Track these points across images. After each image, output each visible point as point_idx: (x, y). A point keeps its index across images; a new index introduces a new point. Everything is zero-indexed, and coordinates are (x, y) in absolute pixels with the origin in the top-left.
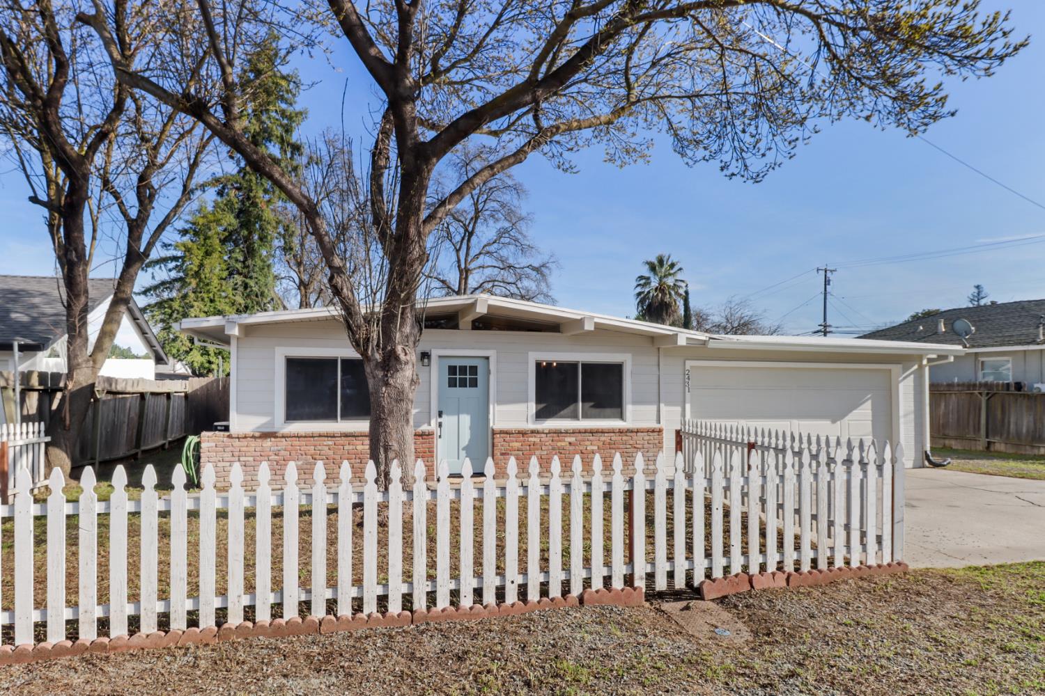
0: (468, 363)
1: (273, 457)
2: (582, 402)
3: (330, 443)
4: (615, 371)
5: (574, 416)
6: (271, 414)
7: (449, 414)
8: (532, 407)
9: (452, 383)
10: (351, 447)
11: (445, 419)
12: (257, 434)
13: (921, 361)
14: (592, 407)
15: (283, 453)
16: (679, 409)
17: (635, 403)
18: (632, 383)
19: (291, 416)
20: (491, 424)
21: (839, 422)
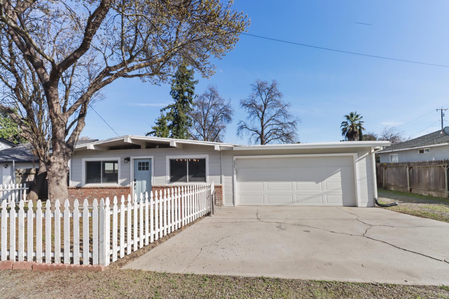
0: (145, 161)
1: (80, 195)
2: (189, 175)
3: (97, 191)
4: (202, 162)
5: (186, 181)
6: (80, 180)
7: (139, 180)
8: (168, 178)
9: (140, 169)
10: (103, 192)
11: (137, 182)
12: (75, 187)
13: (371, 150)
14: (192, 177)
15: (83, 194)
16: (231, 177)
17: (210, 175)
18: (209, 167)
19: (87, 182)
20: (152, 184)
21: (320, 183)
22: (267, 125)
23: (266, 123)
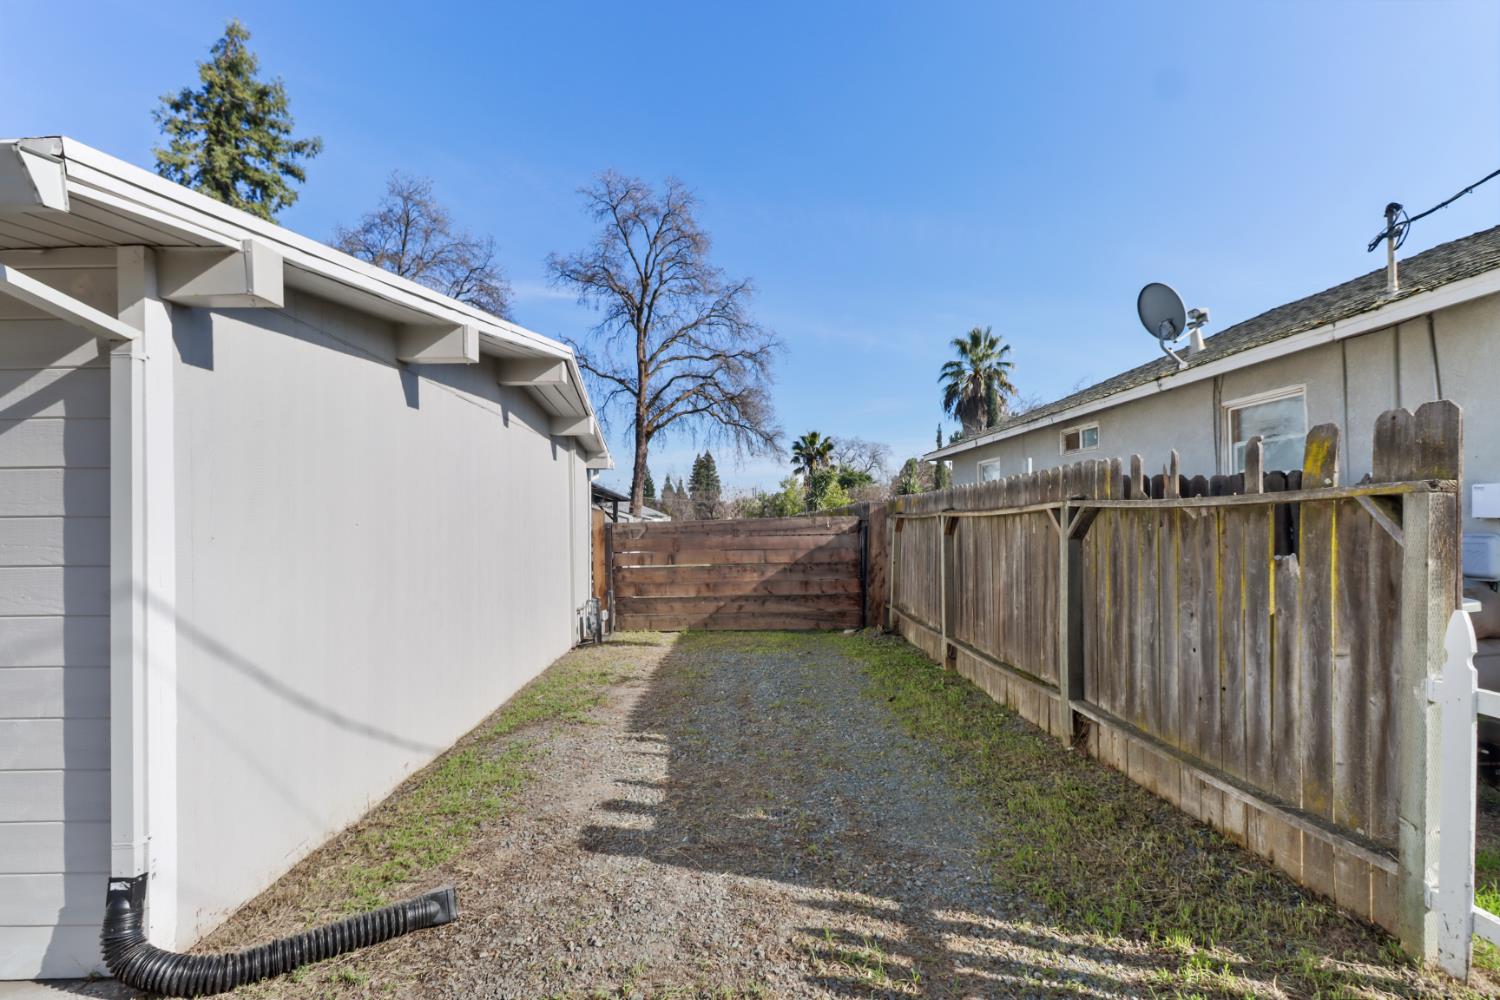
22: (662, 356)
23: (660, 350)
